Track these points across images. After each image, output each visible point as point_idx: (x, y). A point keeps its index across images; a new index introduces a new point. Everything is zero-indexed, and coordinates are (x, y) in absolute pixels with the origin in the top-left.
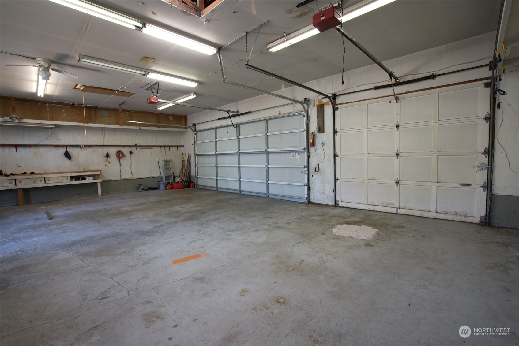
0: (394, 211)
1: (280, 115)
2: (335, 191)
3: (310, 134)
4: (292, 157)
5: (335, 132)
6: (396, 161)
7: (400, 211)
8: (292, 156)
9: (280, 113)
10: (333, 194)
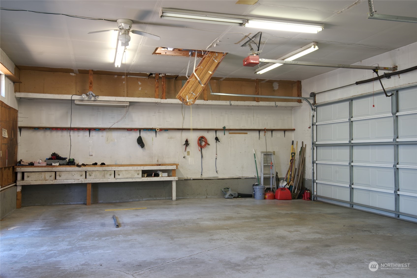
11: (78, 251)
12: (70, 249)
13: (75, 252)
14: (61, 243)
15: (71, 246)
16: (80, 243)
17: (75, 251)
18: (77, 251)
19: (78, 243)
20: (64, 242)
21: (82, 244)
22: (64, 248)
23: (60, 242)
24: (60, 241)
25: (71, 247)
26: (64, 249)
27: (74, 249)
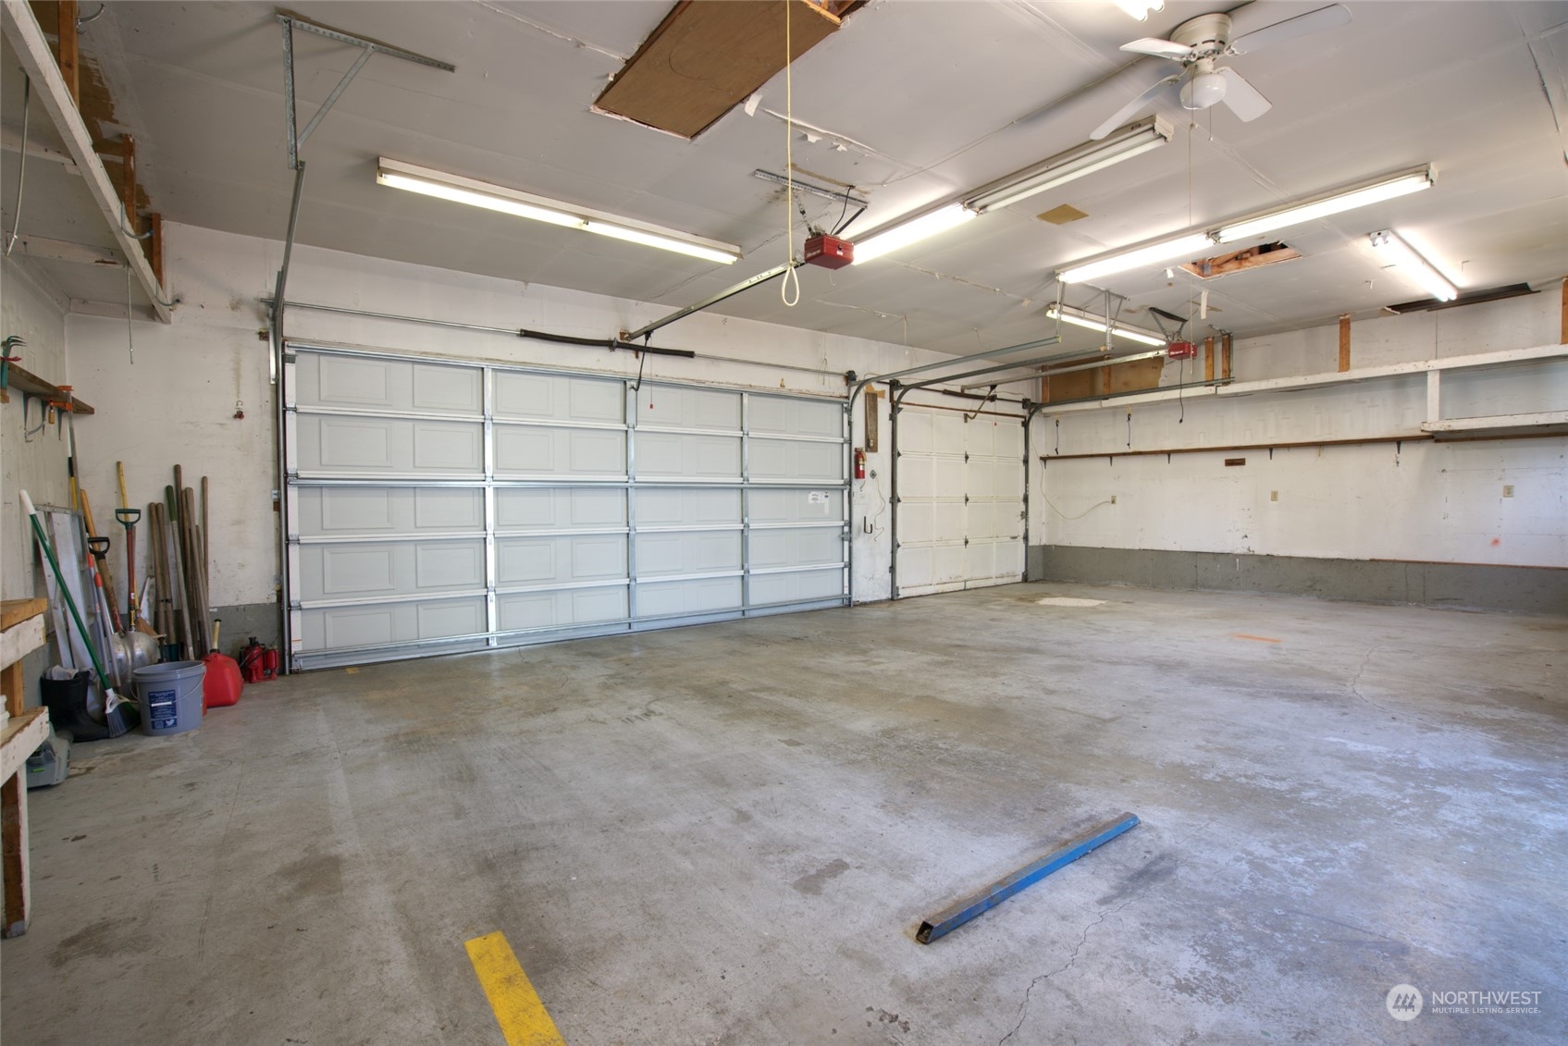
0: (961, 586)
1: (783, 390)
2: (892, 569)
3: (853, 449)
4: (812, 502)
5: (895, 455)
6: (965, 509)
7: (969, 585)
8: (814, 499)
9: (782, 386)
10: (888, 576)
11: (1420, 767)
12: (1447, 783)
13: (1433, 767)
14: (1468, 823)
15: (1435, 793)
16: (1393, 793)
17: (1434, 769)
18: (1425, 769)
19: (1399, 797)
20: (1450, 827)
21: (1390, 786)
22: (1467, 794)
23: (1470, 828)
24: (1472, 839)
25: (1439, 789)
26: (1466, 790)
27: (1431, 778)
